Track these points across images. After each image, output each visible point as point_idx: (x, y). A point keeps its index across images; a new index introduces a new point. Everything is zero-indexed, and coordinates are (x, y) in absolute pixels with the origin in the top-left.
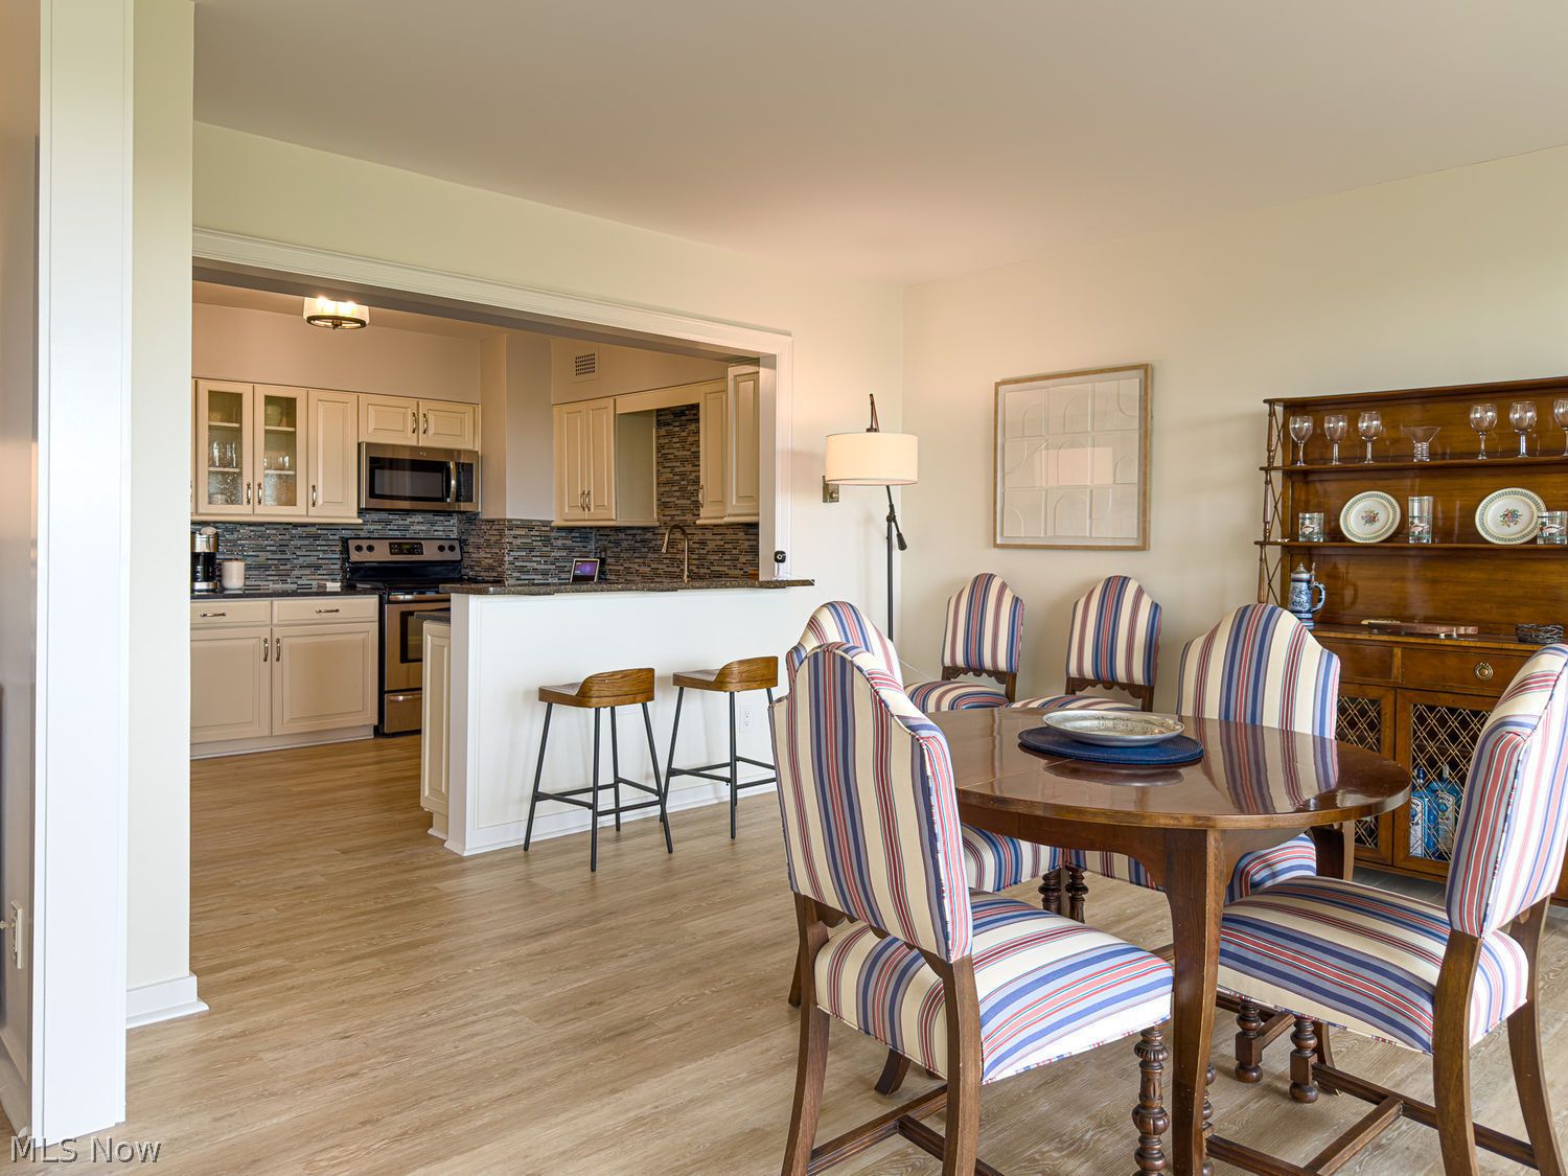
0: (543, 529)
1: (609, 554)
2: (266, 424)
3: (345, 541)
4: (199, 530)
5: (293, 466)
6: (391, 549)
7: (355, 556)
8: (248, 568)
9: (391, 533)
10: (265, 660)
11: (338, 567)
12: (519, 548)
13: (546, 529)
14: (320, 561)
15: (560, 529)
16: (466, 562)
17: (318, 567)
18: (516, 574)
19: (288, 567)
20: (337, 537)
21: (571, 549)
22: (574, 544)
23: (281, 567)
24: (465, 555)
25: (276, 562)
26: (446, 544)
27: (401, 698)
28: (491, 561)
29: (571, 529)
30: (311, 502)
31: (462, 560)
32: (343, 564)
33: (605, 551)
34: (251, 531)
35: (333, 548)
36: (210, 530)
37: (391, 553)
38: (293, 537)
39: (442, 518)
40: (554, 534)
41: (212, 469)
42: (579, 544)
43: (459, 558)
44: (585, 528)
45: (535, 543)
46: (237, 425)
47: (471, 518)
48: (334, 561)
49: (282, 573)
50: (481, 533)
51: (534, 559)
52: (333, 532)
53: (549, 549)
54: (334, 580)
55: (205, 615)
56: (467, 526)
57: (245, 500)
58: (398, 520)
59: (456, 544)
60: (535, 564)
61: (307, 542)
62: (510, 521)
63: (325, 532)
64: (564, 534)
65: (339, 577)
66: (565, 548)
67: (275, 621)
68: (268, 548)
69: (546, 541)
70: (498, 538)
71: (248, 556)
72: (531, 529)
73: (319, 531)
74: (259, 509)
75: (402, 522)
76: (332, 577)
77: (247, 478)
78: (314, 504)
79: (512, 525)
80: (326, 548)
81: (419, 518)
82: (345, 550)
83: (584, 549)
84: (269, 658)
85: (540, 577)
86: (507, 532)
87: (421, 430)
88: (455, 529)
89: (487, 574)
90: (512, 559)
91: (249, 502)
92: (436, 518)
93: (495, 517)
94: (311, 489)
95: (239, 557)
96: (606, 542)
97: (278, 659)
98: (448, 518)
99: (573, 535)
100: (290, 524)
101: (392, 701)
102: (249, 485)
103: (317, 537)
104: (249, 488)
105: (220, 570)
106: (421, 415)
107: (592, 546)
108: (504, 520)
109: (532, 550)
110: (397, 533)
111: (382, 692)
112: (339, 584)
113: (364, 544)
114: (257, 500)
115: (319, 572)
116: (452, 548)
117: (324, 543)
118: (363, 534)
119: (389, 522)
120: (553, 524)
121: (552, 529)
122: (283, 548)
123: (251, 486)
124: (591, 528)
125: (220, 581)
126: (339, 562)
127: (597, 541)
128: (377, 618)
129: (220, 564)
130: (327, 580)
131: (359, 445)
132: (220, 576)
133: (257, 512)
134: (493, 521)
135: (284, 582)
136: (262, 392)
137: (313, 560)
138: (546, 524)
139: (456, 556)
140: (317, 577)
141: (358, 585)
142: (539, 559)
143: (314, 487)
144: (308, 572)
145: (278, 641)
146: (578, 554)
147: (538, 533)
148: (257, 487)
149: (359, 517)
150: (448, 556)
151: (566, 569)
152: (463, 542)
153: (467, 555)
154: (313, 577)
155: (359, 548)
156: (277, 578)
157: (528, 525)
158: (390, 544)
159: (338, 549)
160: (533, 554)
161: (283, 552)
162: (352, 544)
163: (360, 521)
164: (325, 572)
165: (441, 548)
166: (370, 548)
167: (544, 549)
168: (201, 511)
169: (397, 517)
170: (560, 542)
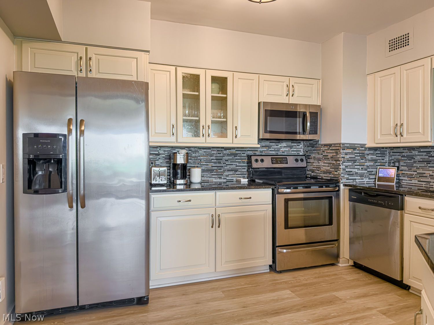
0: (361, 149)
1: (402, 163)
2: (212, 93)
3: (249, 157)
4: (178, 151)
5: (225, 117)
6: (272, 161)
7: (255, 165)
8: (203, 171)
9: (271, 152)
10: (212, 227)
11: (245, 170)
12: (348, 161)
13: (363, 149)
14: (237, 168)
15: (370, 149)
16: (309, 168)
17: (236, 171)
18: (346, 176)
19: (222, 170)
20: (245, 155)
21: (375, 161)
22: (377, 158)
23: (219, 171)
24: (308, 164)
25: (216, 168)
26: (299, 158)
27: (285, 251)
28: (329, 168)
29: (375, 149)
30: (234, 136)
31: (307, 166)
32: (248, 169)
33: (399, 162)
34: (204, 152)
35: (243, 161)
36: (184, 152)
37: (272, 163)
38: (224, 155)
39: (295, 144)
40: (367, 152)
41: (185, 118)
42: (380, 158)
43: (306, 166)
44: (383, 148)
45: (356, 158)
46: (197, 93)
47: (313, 144)
48: (243, 167)
49: (219, 173)
50: (321, 152)
51: (356, 167)
52: (243, 152)
53: (364, 161)
54: (244, 177)
55: (179, 201)
56: (310, 148)
57: (201, 135)
58: (274, 146)
59: (304, 158)
60: (356, 170)
61: (231, 158)
62: (343, 144)
63: (239, 152)
64: (372, 152)
65: (246, 176)
66: (372, 160)
67: (217, 204)
68: (213, 161)
69: (363, 156)
70: (335, 154)
71: (203, 165)
72: (354, 149)
73: (237, 152)
74: (209, 140)
75: (276, 147)
76: (243, 176)
77: (202, 123)
78: (236, 137)
79: (345, 146)
80: (240, 160)
81: (284, 144)
82: (249, 162)
83: (382, 161)
84: (214, 226)
85: (359, 178)
86: (342, 151)
87: (291, 94)
88: (302, 150)
89: (326, 175)
90: (344, 167)
91: (203, 135)
92: (293, 144)
93: (331, 143)
94: (234, 129)
95: (199, 165)
96: (400, 157)
97: (219, 227)
98: (299, 144)
99: (377, 152)
100: (223, 148)
101: (280, 252)
102: (203, 127)
103: (235, 155)
104: (203, 128)
105: (189, 172)
106: (291, 86)
107: (387, 159)
108: (340, 144)
109: (355, 161)
110: (274, 152)
111: (274, 247)
112: (247, 180)
113: (259, 158)
114: (207, 135)
115: (237, 173)
116: (302, 160)
117: (239, 158)
118: (258, 153)
119: (269, 147)
120: (366, 146)
121: (366, 149)
122: (220, 161)
123: (205, 127)
124: (386, 148)
125: (189, 178)
126: (246, 168)
127: (390, 156)
128: (271, 202)
129: (189, 169)
130: (240, 177)
131: (259, 103)
132: (189, 175)
133: (207, 141)
134: (330, 145)
135: (220, 178)
136: (210, 73)
137: (233, 167)
138: (363, 146)
139: (304, 164)
140: (236, 176)
141: (257, 181)
142: (359, 167)
143: (236, 127)
144: (231, 173)
145: (219, 216)
146: (379, 164)
147: (358, 152)
148: (207, 128)
149: (258, 144)
150: (300, 164)
151: (373, 173)
152: (308, 157)
153: (310, 164)
154: (234, 176)
155: (257, 161)
156: (216, 176)
157: (353, 147)
158: (272, 158)
159: (246, 161)
160: (355, 164)
161: (220, 163)
162: (253, 158)
163: (259, 146)
164: (239, 173)
165: (297, 160)
166: (262, 161)
167: (362, 161)
168: (179, 141)
169: (274, 144)
170: (369, 157)
